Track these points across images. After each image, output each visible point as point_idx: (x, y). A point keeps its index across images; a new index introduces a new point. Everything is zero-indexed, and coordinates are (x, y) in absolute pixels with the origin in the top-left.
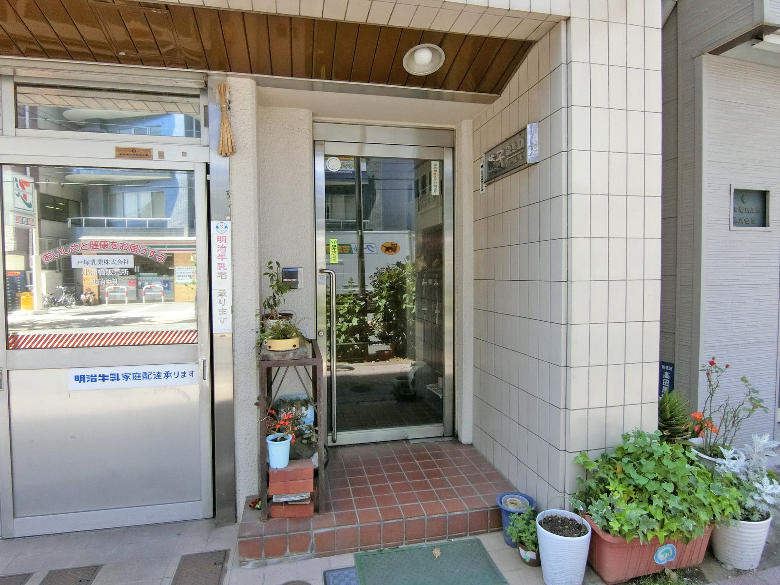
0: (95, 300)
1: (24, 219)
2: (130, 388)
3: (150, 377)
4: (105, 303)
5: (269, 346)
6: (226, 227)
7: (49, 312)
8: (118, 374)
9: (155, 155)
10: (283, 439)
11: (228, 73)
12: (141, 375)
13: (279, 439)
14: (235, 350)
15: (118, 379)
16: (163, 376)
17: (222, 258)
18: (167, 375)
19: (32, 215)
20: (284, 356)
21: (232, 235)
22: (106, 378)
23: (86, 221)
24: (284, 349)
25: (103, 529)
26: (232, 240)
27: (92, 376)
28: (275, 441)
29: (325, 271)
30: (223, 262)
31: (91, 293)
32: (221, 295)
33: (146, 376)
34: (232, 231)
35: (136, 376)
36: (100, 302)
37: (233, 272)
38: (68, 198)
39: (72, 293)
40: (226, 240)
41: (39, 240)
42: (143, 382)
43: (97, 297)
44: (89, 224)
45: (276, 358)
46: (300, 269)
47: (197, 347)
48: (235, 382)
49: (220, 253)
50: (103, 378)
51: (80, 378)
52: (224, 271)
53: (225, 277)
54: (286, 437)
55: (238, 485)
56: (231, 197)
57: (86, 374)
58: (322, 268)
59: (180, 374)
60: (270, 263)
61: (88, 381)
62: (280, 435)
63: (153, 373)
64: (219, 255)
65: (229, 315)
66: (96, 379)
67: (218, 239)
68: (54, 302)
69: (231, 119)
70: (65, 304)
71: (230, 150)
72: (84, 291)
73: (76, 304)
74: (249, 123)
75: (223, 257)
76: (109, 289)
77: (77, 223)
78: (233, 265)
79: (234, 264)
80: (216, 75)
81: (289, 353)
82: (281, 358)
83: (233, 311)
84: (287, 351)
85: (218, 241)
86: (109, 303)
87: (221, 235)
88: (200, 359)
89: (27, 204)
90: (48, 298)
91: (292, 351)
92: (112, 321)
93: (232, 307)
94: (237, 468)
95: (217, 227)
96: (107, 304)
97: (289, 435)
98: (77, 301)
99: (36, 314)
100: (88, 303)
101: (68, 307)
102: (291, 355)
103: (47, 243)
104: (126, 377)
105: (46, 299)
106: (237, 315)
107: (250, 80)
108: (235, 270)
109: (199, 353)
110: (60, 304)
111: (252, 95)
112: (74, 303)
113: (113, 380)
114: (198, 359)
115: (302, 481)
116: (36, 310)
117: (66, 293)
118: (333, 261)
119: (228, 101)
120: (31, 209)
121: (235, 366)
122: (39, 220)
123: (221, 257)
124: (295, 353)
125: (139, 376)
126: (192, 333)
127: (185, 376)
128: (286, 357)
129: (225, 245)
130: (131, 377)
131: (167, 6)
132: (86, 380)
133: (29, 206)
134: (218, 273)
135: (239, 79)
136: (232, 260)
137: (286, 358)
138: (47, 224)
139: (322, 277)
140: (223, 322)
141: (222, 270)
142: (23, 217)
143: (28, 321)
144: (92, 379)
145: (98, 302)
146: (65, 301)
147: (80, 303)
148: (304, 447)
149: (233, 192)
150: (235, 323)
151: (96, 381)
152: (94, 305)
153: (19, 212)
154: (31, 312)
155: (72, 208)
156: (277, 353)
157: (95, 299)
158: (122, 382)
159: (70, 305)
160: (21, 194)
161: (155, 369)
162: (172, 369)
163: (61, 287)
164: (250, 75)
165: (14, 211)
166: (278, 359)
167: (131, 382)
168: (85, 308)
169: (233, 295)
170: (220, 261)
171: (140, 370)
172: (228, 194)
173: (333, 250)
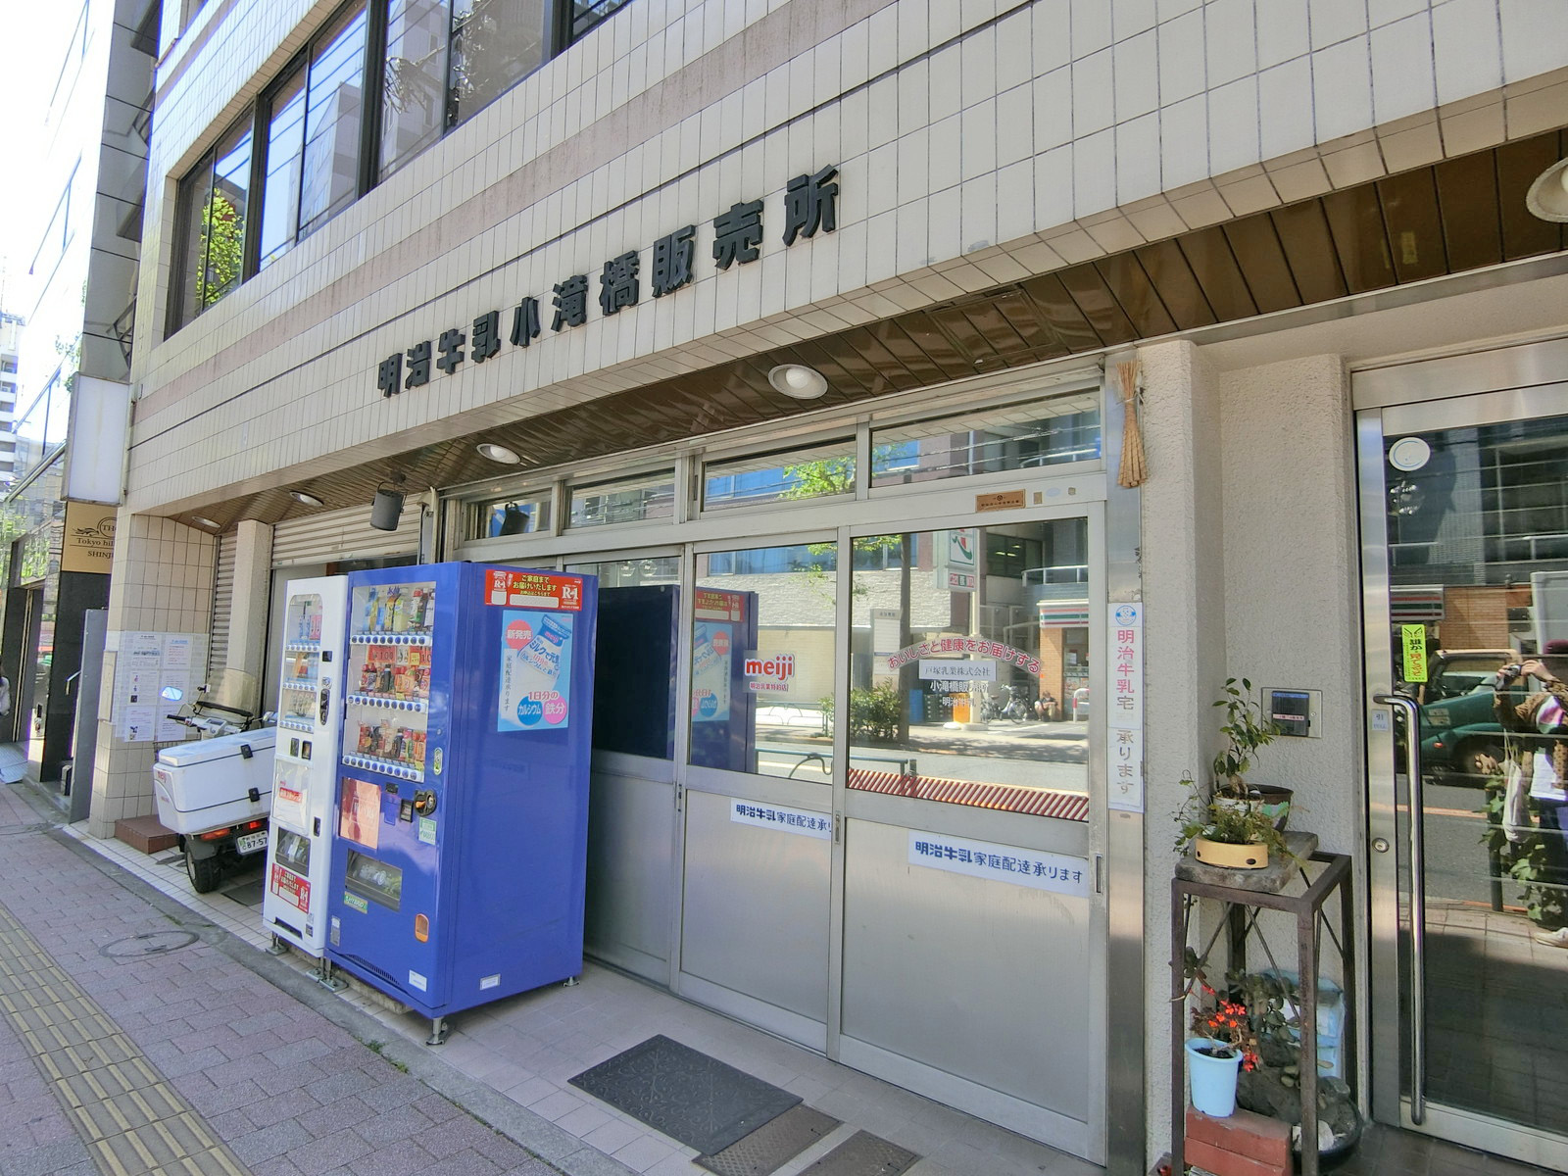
0: (1056, 713)
1: (962, 578)
2: (985, 880)
3: (1013, 867)
4: (1072, 720)
5: (1199, 853)
6: (1134, 614)
7: (990, 728)
8: (969, 852)
9: (1029, 500)
10: (1224, 1054)
11: (1136, 343)
12: (1001, 861)
13: (1215, 1051)
14: (1149, 848)
15: (970, 861)
16: (1032, 869)
17: (1126, 671)
18: (1039, 869)
19: (972, 571)
20: (1223, 878)
21: (1144, 628)
22: (954, 854)
23: (1050, 573)
24: (1226, 865)
25: (940, 1103)
26: (1144, 637)
27: (936, 847)
28: (1208, 1055)
29: (1386, 700)
30: (1127, 678)
31: (1052, 700)
32: (1123, 738)
33: (1007, 864)
34: (1144, 621)
35: (994, 862)
36: (1063, 716)
37: (1145, 698)
38: (1024, 537)
39: (1024, 697)
40: (1133, 638)
41: (981, 609)
42: (1001, 873)
43: (1059, 707)
44: (1053, 578)
45: (1206, 880)
46: (1313, 695)
47: (1087, 828)
48: (1148, 910)
49: (1123, 662)
50: (951, 853)
51: (923, 847)
52: (1129, 695)
53: (1130, 707)
54: (1232, 1054)
55: (1149, 1121)
56: (1143, 558)
57: (929, 842)
58: (1383, 693)
59: (1059, 874)
60: (1232, 681)
61: (932, 853)
62: (1221, 1044)
63: (1017, 862)
64: (1121, 666)
65: (1137, 779)
66: (941, 853)
67: (1120, 635)
68: (996, 712)
69: (1145, 419)
70: (1011, 716)
71: (1137, 477)
72: (1041, 696)
73: (1029, 718)
74: (1177, 419)
75: (1128, 669)
76: (1080, 694)
77: (1036, 579)
78: (1145, 685)
79: (1148, 682)
80: (1119, 351)
81: (1234, 875)
82: (1216, 881)
83: (1144, 772)
84: (1232, 868)
85: (1119, 639)
86: (1078, 720)
87: (1125, 629)
88: (1090, 852)
89: (965, 552)
90: (990, 704)
91: (1243, 872)
92: (1077, 753)
93: (1143, 763)
94: (1148, 1086)
95: (1118, 615)
96: (1074, 722)
97: (1238, 1051)
98: (1029, 711)
99: (971, 729)
100: (1046, 718)
101: (1017, 721)
102: (1239, 879)
103: (993, 611)
104: (981, 859)
105: (987, 706)
106: (1152, 780)
107: (1178, 342)
108: (1149, 694)
109: (1090, 841)
110: (1006, 716)
111: (1185, 367)
112: (1025, 715)
113: (962, 860)
114: (1087, 852)
115: (1256, 1162)
116: (971, 723)
117: (1015, 697)
118: (1412, 676)
119: (1138, 390)
120: (971, 562)
121: (1148, 880)
122: (983, 577)
123: (1123, 669)
124: (1247, 877)
125: (998, 863)
126: (1080, 802)
127: (1066, 878)
128: (1228, 881)
129: (1131, 646)
130: (987, 860)
131: (1019, 285)
132: (930, 851)
133: (969, 555)
134: (1119, 698)
135: (1158, 346)
136: (1144, 674)
137: (1228, 883)
138: (995, 583)
139: (1383, 713)
140: (1127, 790)
141: (1126, 693)
142: (959, 576)
143: (959, 740)
144: (936, 852)
145: (1060, 718)
146: (1013, 711)
147: (1033, 716)
148: (1286, 1092)
149: (1147, 550)
150: (1149, 795)
151: (941, 856)
152: (1054, 721)
153: (956, 568)
154: (962, 726)
155: (1031, 552)
156: (1209, 868)
157: (1057, 709)
158: (973, 867)
159: (1021, 718)
160: (959, 538)
161: (1021, 855)
162: (1048, 860)
163: (1007, 687)
164: (1178, 333)
165: (948, 567)
166: (1211, 882)
167: (985, 869)
168: (1040, 726)
169: (1145, 740)
170: (1121, 676)
171: (1001, 851)
172: (1137, 554)
173: (1413, 652)
